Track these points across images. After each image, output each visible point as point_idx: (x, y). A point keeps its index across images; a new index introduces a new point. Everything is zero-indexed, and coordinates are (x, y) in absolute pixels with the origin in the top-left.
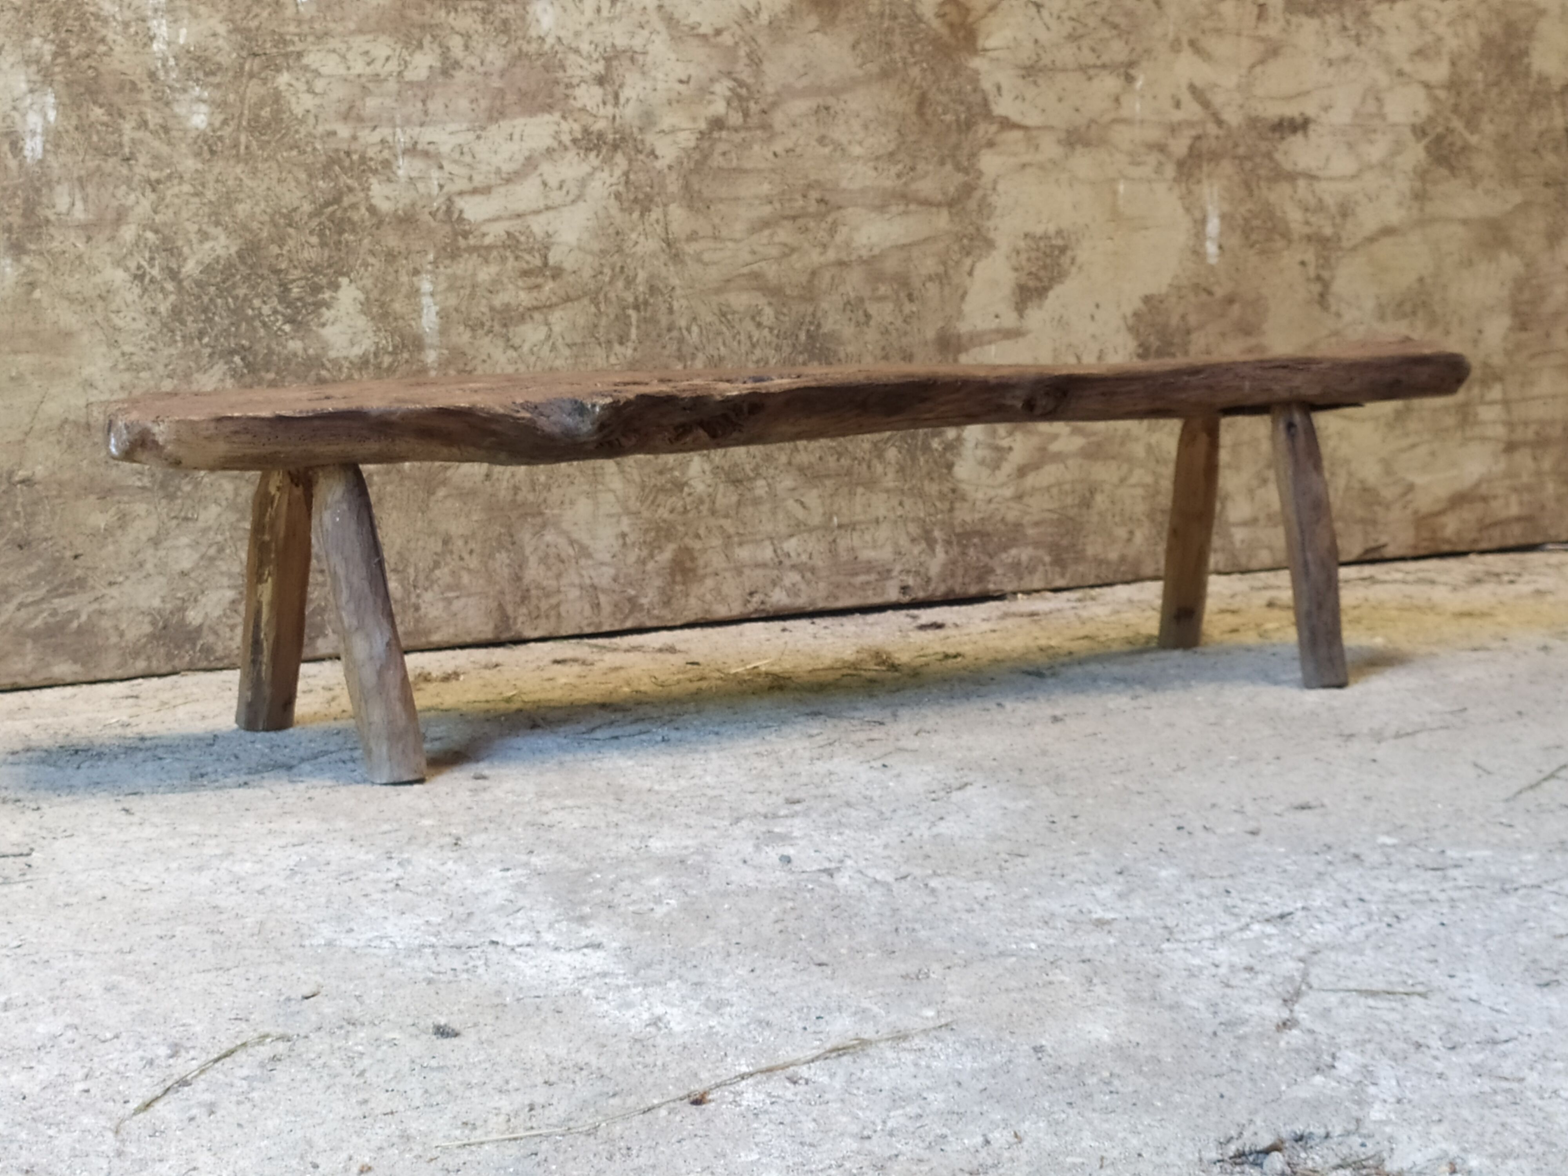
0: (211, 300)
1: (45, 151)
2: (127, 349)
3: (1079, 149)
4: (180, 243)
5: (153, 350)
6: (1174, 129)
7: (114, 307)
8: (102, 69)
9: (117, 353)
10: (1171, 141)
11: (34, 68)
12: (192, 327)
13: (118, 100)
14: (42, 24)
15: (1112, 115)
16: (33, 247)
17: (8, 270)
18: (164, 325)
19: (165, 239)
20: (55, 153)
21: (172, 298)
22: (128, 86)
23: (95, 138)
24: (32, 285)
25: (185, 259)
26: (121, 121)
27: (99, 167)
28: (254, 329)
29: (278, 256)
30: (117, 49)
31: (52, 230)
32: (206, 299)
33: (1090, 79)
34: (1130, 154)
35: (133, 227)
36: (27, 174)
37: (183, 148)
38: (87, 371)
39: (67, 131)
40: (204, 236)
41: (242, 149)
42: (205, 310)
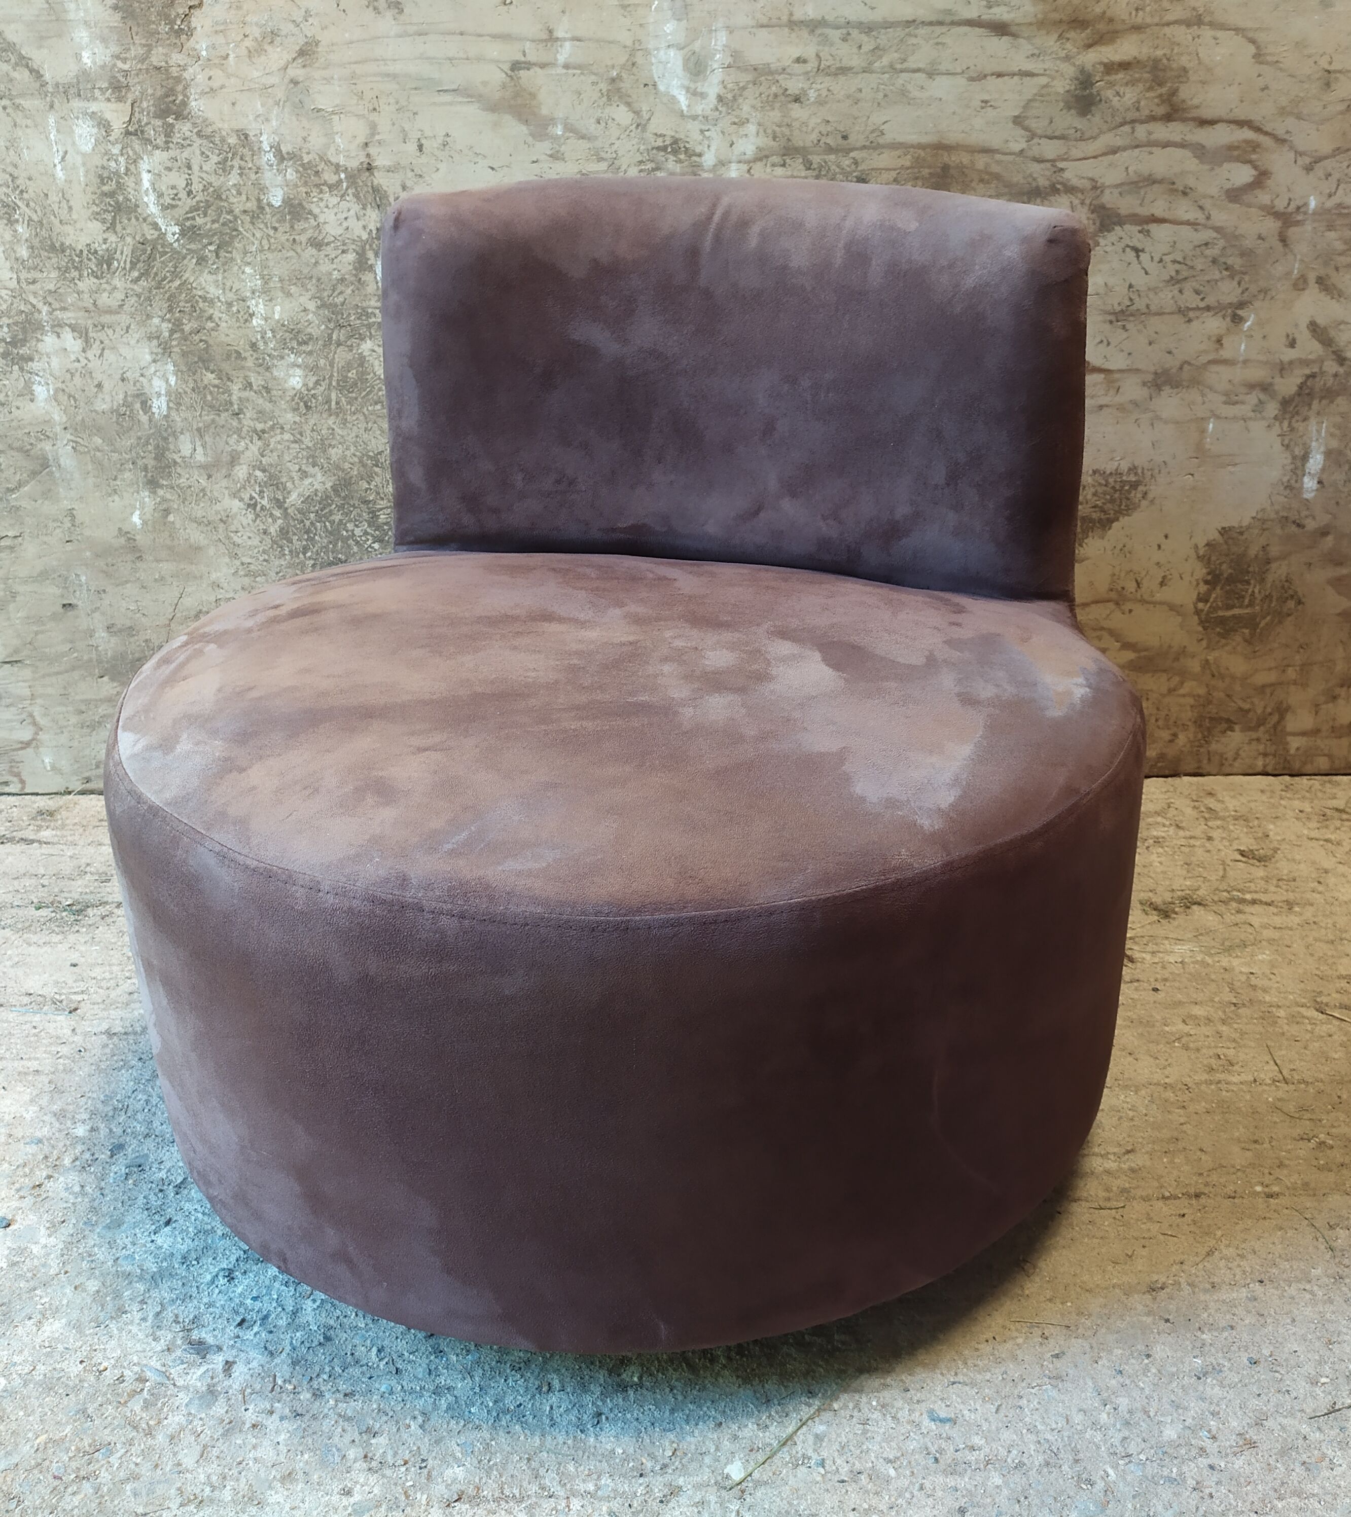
0: (312, 523)
1: (169, 408)
2: (246, 560)
3: (1167, 390)
4: (284, 480)
5: (265, 560)
6: (1283, 368)
7: (233, 528)
8: (211, 342)
9: (238, 563)
10: (1278, 380)
11: (155, 342)
12: (297, 544)
13: (226, 367)
14: (159, 306)
15: (1211, 357)
16: (165, 483)
17: (147, 499)
18: (274, 542)
19: (271, 477)
20: (177, 410)
21: (280, 522)
22: (234, 355)
23: (209, 398)
24: (167, 512)
25: (289, 493)
26: (229, 383)
27: (213, 421)
28: (349, 546)
29: (366, 490)
30: (224, 325)
31: (179, 470)
32: (308, 523)
33: (1190, 321)
34: (1226, 394)
35: (245, 467)
36: (156, 426)
37: (283, 404)
38: (214, 576)
39: (186, 392)
40: (304, 474)
41: (333, 403)
42: (308, 532)
